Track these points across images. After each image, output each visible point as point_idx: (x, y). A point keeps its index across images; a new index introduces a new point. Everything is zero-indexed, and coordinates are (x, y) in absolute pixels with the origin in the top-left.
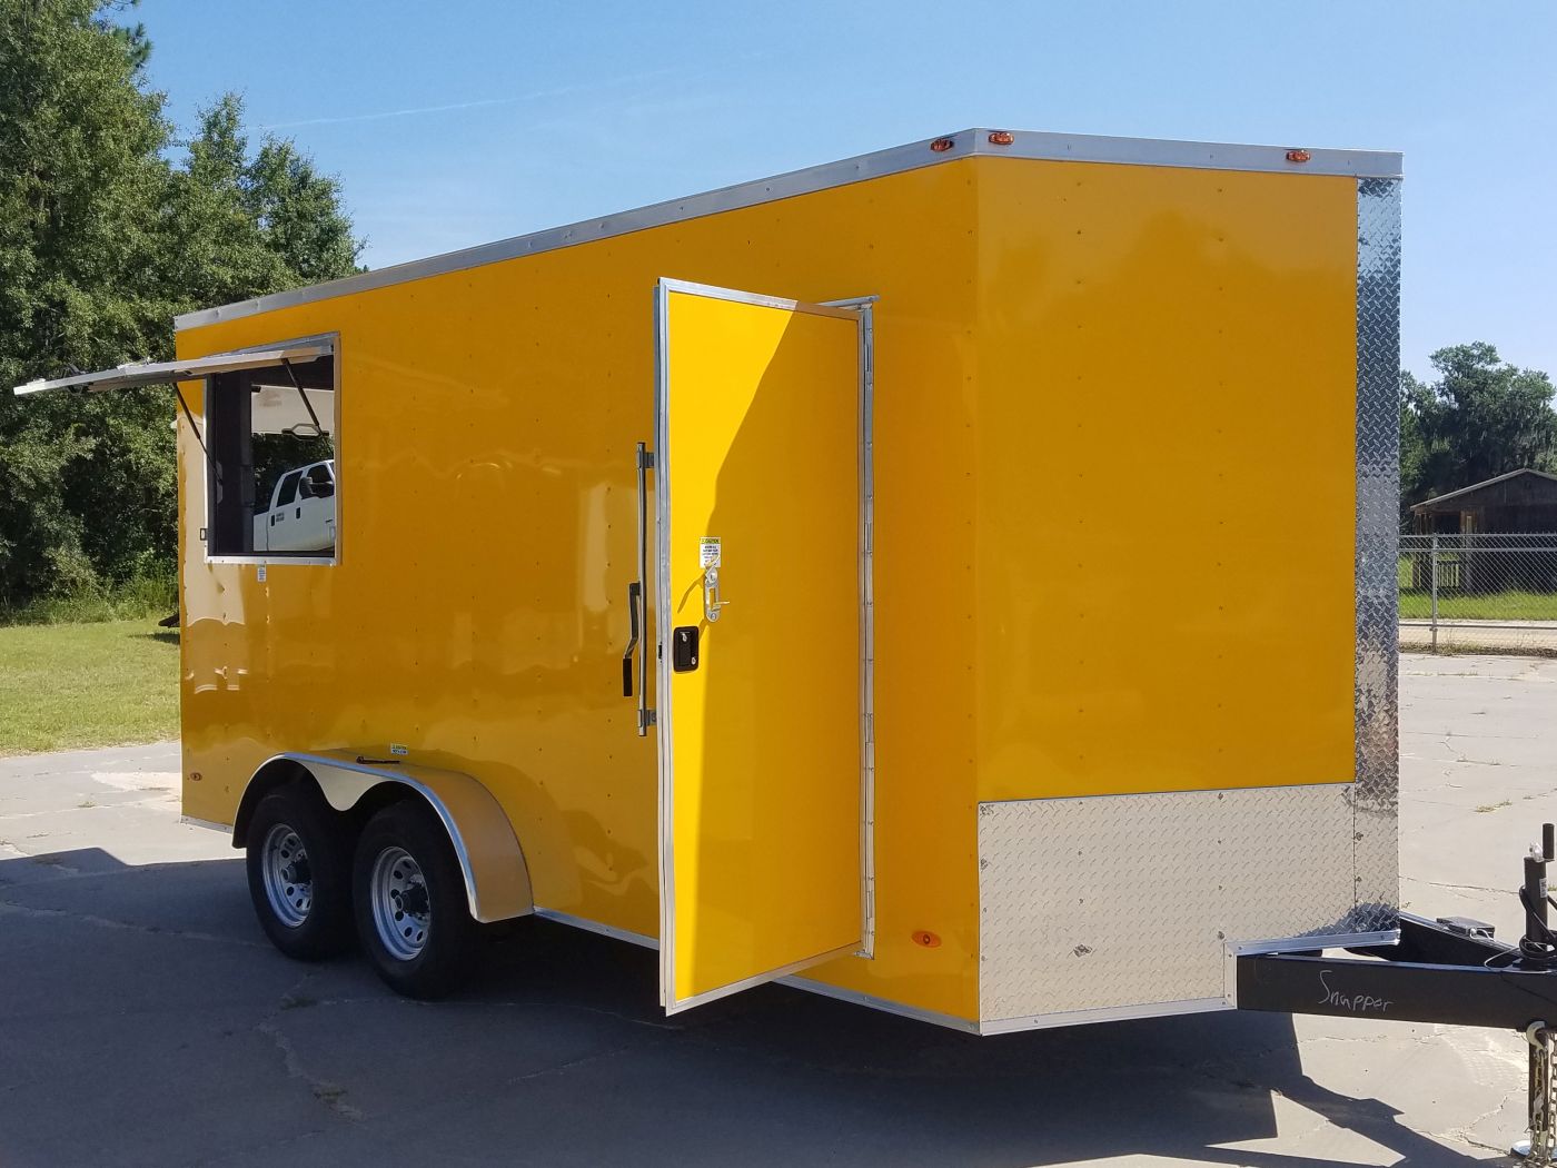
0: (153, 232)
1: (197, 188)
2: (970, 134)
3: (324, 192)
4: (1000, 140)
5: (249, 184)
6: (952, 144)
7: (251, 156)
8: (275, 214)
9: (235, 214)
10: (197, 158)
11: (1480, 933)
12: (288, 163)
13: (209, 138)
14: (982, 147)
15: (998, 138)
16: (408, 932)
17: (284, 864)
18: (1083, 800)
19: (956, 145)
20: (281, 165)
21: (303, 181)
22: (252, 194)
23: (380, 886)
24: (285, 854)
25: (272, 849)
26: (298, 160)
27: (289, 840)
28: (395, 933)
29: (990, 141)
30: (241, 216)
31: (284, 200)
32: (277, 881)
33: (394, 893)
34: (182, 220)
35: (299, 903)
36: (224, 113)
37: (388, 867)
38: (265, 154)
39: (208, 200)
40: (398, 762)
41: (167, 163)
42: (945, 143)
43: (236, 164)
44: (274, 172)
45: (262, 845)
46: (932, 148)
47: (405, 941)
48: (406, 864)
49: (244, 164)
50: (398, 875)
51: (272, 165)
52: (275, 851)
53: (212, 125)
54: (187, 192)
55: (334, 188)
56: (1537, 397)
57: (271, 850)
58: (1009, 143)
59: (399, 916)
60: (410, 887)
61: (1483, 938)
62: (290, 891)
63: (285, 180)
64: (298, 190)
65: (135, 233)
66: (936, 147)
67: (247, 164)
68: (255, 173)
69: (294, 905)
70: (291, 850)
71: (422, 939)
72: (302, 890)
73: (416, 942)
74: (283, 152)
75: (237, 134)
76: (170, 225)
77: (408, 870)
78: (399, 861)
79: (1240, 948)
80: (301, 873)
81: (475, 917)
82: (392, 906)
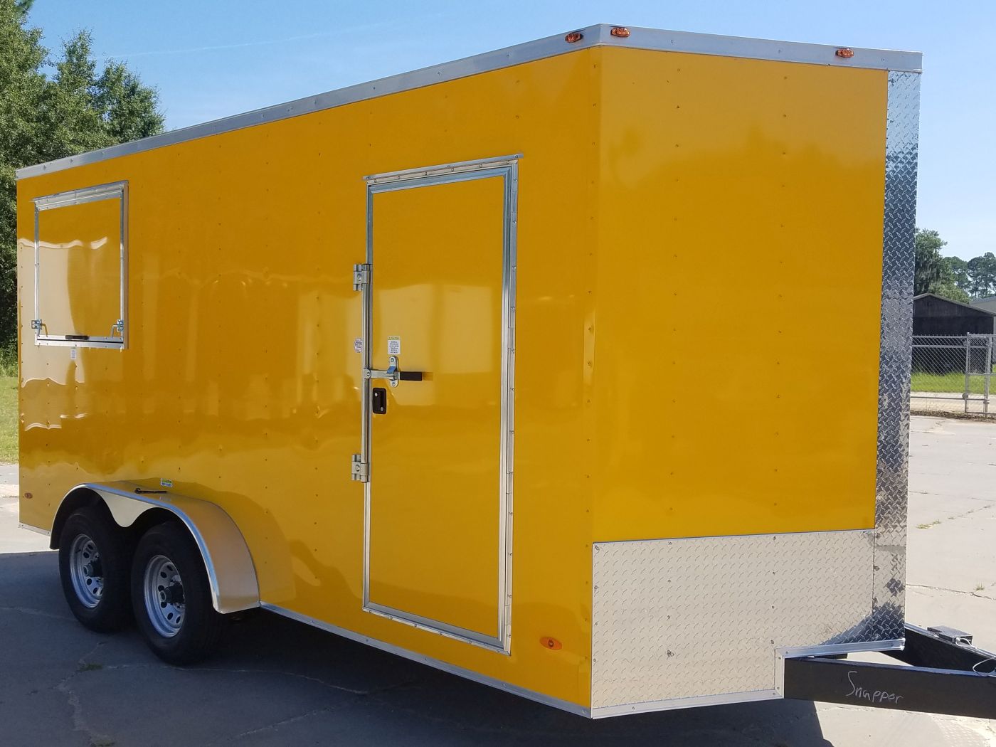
0: (32, 122)
1: (62, 93)
2: (596, 29)
3: (146, 98)
4: (620, 33)
5: (97, 92)
6: (582, 37)
7: (98, 74)
8: (114, 111)
9: (87, 110)
10: (63, 74)
11: (962, 641)
12: (123, 78)
13: (70, 61)
14: (606, 38)
15: (618, 32)
16: (170, 616)
17: (85, 562)
18: (672, 541)
19: (585, 37)
20: (119, 79)
21: (133, 90)
22: (99, 98)
23: (151, 582)
24: (86, 556)
25: (78, 550)
26: (129, 76)
27: (89, 546)
28: (160, 616)
29: (611, 34)
30: (91, 112)
31: (120, 102)
32: (79, 574)
33: (161, 588)
34: (52, 114)
35: (95, 590)
36: (79, 44)
37: (157, 568)
38: (108, 72)
39: (69, 102)
40: (165, 492)
41: (44, 76)
42: (576, 36)
43: (89, 78)
44: (113, 84)
45: (70, 548)
46: (567, 39)
47: (168, 623)
48: (169, 567)
49: (94, 78)
50: (164, 575)
51: (112, 79)
52: (79, 553)
53: (71, 52)
54: (55, 95)
55: (153, 95)
56: (931, 247)
57: (76, 552)
58: (626, 36)
59: (164, 605)
60: (172, 584)
61: (967, 646)
62: (89, 582)
63: (121, 90)
64: (129, 96)
65: (21, 123)
66: (569, 39)
67: (96, 78)
68: (101, 84)
69: (92, 593)
70: (90, 552)
71: (179, 623)
72: (97, 581)
73: (175, 623)
74: (119, 71)
75: (89, 59)
76: (43, 118)
77: (170, 571)
78: (164, 565)
79: (787, 653)
80: (96, 570)
81: (217, 609)
82: (158, 597)
